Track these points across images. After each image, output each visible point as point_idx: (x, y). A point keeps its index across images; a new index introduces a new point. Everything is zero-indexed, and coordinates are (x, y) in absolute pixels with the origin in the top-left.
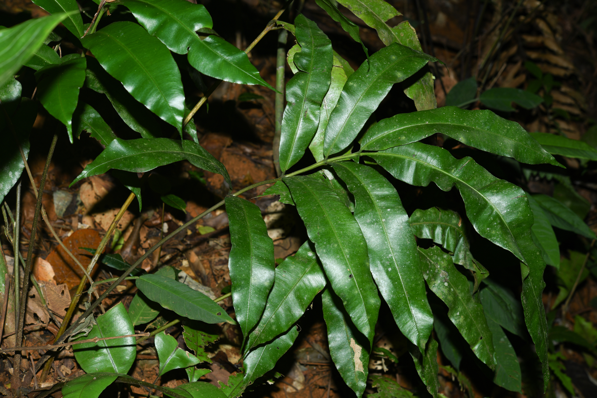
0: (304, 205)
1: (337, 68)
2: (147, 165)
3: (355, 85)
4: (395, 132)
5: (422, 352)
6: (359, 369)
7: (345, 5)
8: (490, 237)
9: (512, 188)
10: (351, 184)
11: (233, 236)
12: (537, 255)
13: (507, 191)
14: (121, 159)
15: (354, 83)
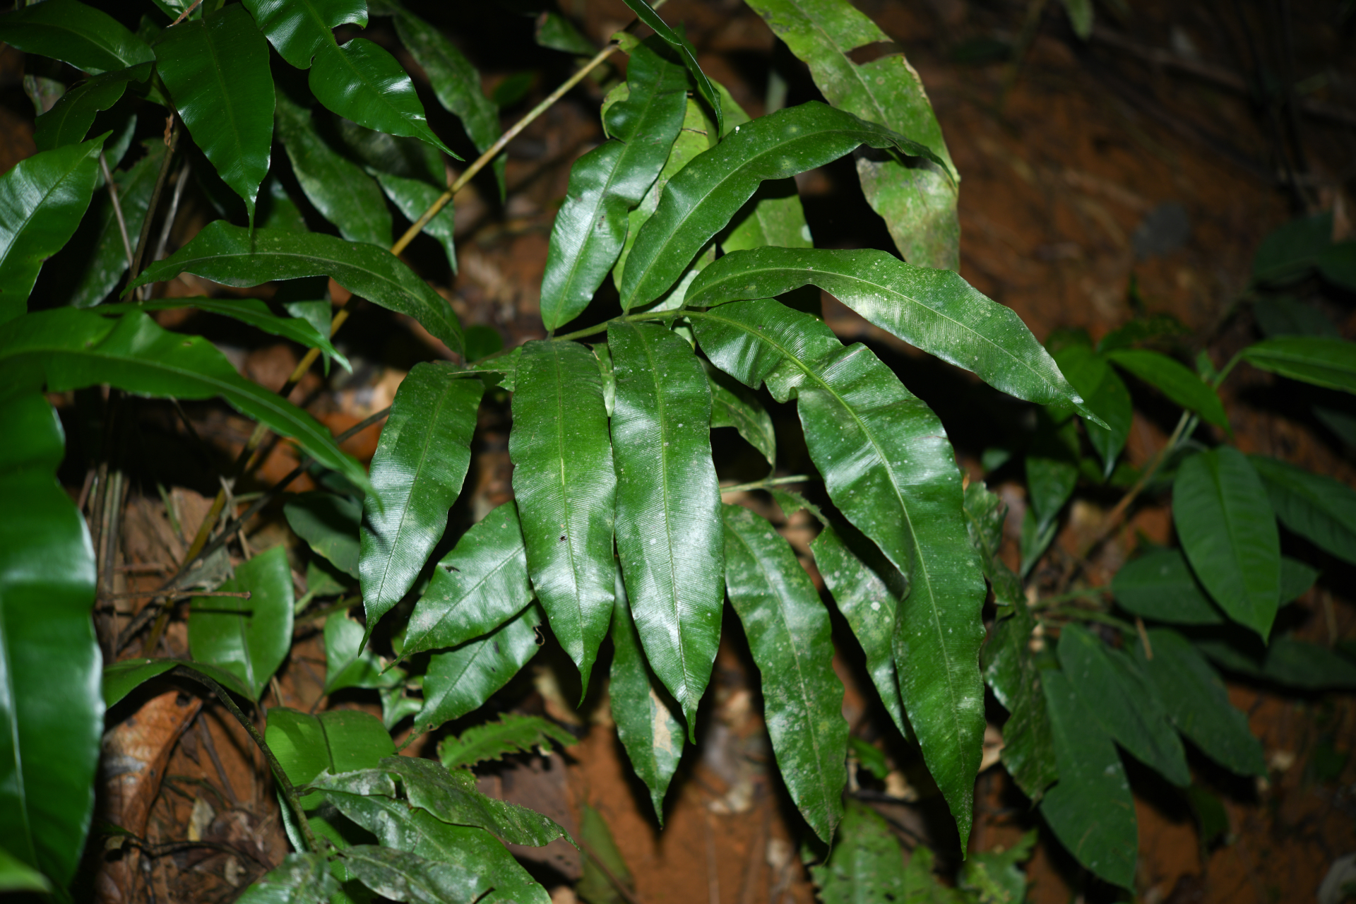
0: (528, 392)
1: (694, 134)
2: (254, 275)
3: (697, 176)
4: (744, 276)
5: (689, 714)
6: (661, 744)
7: (761, 11)
8: (847, 509)
9: (922, 418)
10: (625, 364)
11: (385, 432)
12: (968, 567)
13: (911, 423)
14: (211, 260)
15: (696, 172)
